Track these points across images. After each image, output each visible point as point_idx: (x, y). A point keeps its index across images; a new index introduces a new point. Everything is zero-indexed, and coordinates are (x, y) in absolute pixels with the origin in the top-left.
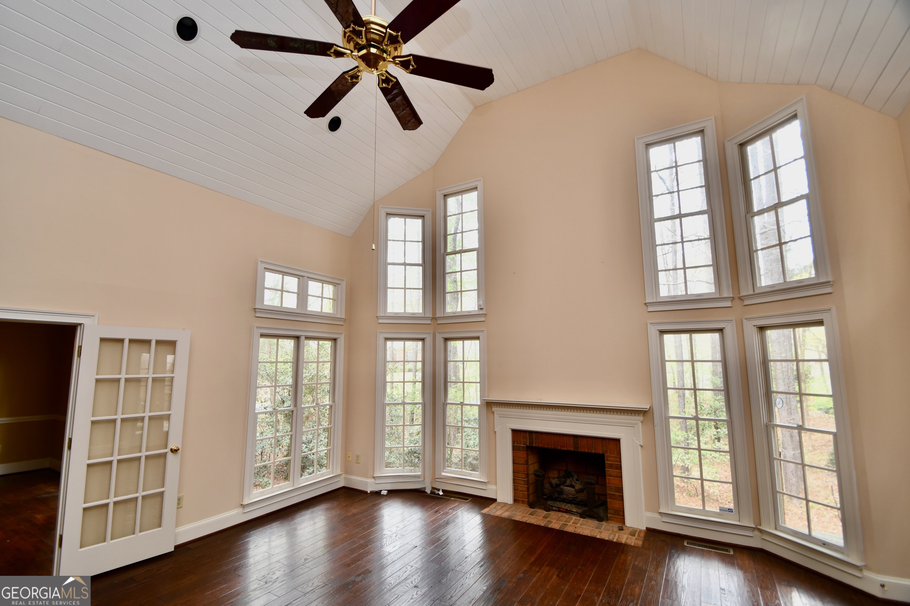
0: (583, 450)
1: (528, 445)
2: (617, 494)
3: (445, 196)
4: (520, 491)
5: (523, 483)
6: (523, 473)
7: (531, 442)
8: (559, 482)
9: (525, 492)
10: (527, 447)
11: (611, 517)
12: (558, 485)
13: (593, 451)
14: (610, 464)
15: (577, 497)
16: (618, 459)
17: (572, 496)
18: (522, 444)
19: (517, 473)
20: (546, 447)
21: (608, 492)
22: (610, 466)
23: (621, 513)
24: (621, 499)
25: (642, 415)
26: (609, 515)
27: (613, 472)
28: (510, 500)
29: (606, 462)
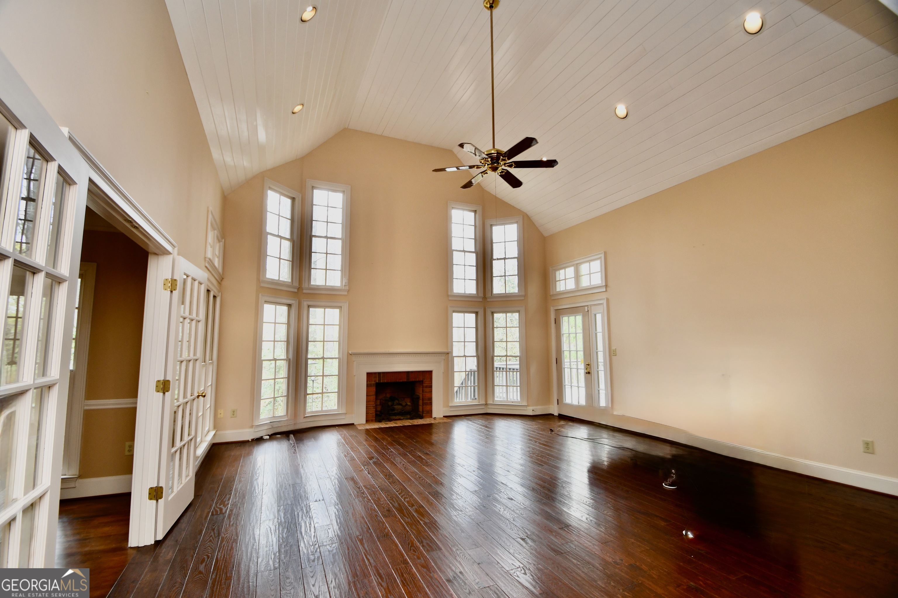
0: (412, 380)
1: (377, 382)
2: (428, 402)
4: (371, 413)
5: (372, 408)
6: (373, 401)
7: (379, 380)
9: (374, 413)
10: (376, 383)
12: (391, 405)
13: (417, 380)
14: (426, 385)
18: (373, 382)
19: (369, 402)
20: (390, 381)
21: (424, 402)
22: (426, 387)
23: (430, 412)
24: (431, 404)
25: (444, 356)
26: (424, 415)
27: (427, 390)
28: (364, 421)
29: (424, 385)
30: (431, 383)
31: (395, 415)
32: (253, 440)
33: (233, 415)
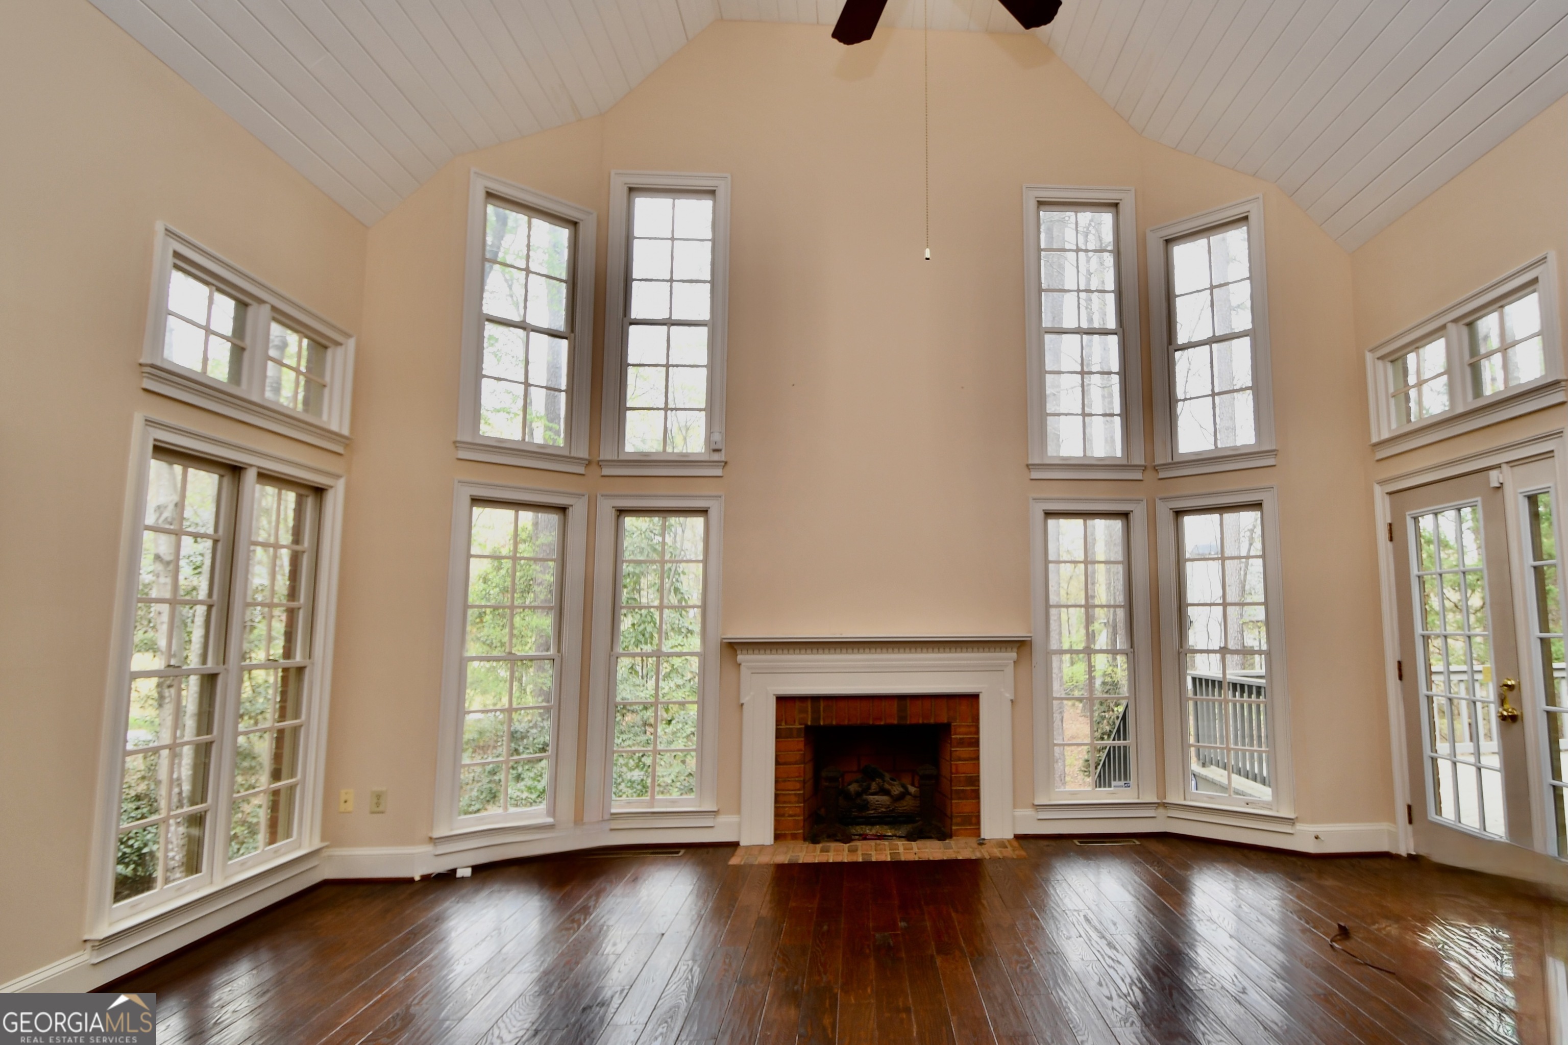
0: (914, 721)
2: (968, 788)
3: (631, 190)
4: (790, 816)
5: (794, 799)
6: (796, 781)
7: (816, 718)
8: (860, 789)
9: (799, 816)
10: (807, 730)
11: (958, 829)
12: (859, 794)
13: (932, 721)
14: (961, 739)
15: (894, 809)
16: (973, 729)
17: (886, 808)
18: (797, 723)
19: (785, 781)
20: (846, 722)
21: (954, 788)
22: (961, 743)
23: (974, 820)
24: (976, 795)
25: (1015, 650)
26: (954, 828)
27: (963, 751)
28: (767, 838)
29: (953, 737)
30: (977, 732)
31: (870, 822)
32: (425, 878)
33: (378, 805)
